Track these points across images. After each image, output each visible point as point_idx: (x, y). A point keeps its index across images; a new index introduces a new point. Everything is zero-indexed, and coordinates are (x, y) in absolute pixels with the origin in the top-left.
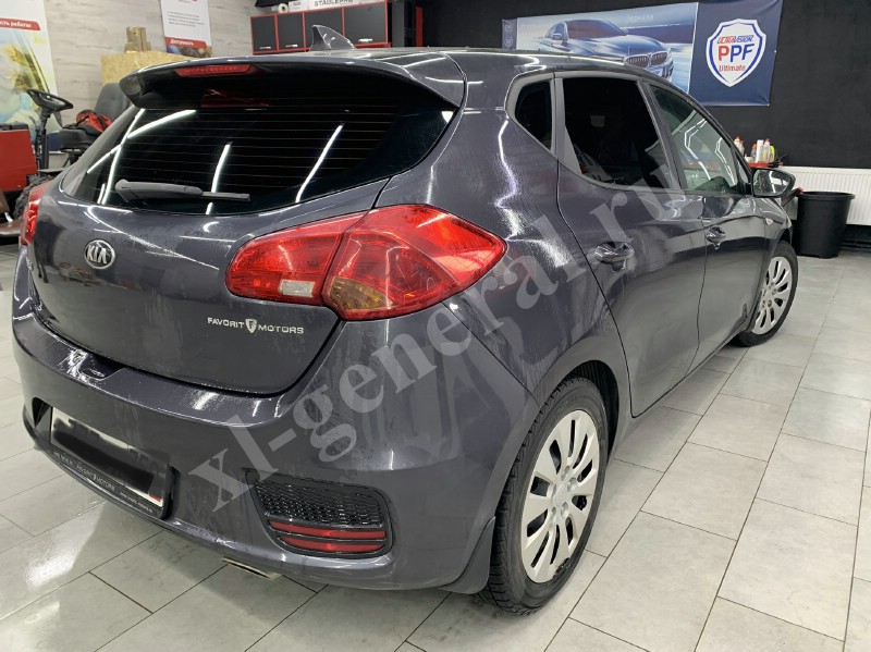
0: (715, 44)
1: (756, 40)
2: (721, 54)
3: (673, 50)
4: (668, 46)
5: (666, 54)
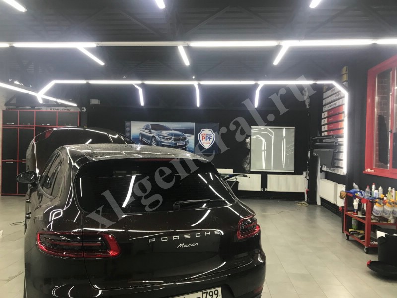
0: (200, 136)
2: (203, 139)
4: (186, 135)
5: (186, 137)
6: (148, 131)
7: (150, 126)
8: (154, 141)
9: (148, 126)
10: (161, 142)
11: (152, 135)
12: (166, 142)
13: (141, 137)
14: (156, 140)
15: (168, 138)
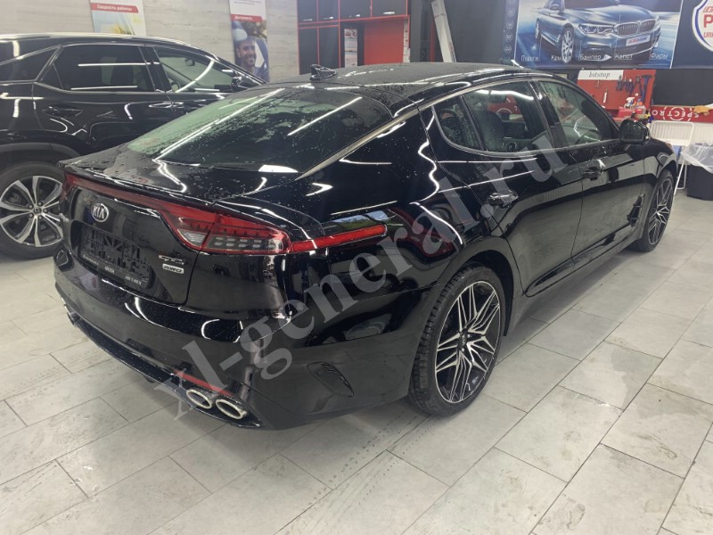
4: (657, 15)
5: (654, 22)
6: (555, 13)
8: (567, 39)
10: (586, 39)
11: (563, 23)
12: (598, 39)
13: (537, 31)
14: (574, 36)
15: (604, 28)
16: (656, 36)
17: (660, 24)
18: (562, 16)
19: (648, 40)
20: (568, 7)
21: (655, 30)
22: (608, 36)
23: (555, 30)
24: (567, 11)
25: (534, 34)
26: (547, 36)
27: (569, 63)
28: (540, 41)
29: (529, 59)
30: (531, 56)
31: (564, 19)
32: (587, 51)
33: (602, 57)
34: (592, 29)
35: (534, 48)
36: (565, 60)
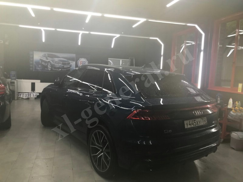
0: (79, 62)
1: (86, 62)
2: (80, 64)
3: (71, 62)
5: (70, 63)
6: (45, 58)
7: (47, 55)
8: (49, 64)
9: (45, 55)
10: (54, 65)
12: (58, 65)
13: (40, 62)
14: (51, 64)
15: (58, 63)
16: (71, 66)
17: (71, 63)
18: (47, 59)
19: (69, 66)
20: (48, 57)
21: (70, 64)
22: (60, 65)
23: (45, 62)
24: (48, 58)
25: (39, 62)
26: (43, 63)
27: (51, 70)
28: (41, 64)
29: (39, 69)
30: (39, 68)
31: (48, 60)
32: (55, 68)
33: (59, 69)
34: (56, 63)
35: (40, 66)
36: (49, 70)
